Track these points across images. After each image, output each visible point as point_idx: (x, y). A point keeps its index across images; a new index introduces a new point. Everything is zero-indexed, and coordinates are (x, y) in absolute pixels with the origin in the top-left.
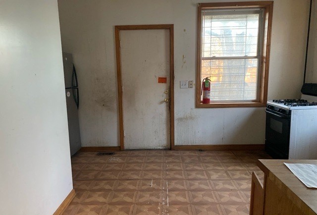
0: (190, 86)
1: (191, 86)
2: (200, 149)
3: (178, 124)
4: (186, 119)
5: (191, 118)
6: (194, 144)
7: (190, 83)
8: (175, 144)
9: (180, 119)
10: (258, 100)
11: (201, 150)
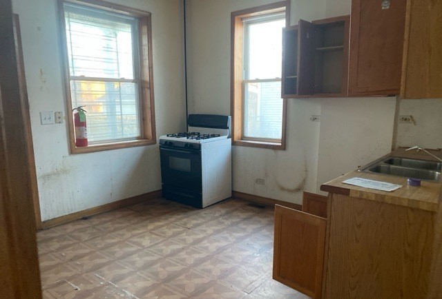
0: (58, 120)
1: (60, 120)
2: (83, 217)
3: (43, 184)
4: (57, 174)
5: (65, 171)
6: (73, 212)
7: (58, 115)
8: (43, 220)
9: (47, 176)
10: (143, 136)
11: (85, 219)
